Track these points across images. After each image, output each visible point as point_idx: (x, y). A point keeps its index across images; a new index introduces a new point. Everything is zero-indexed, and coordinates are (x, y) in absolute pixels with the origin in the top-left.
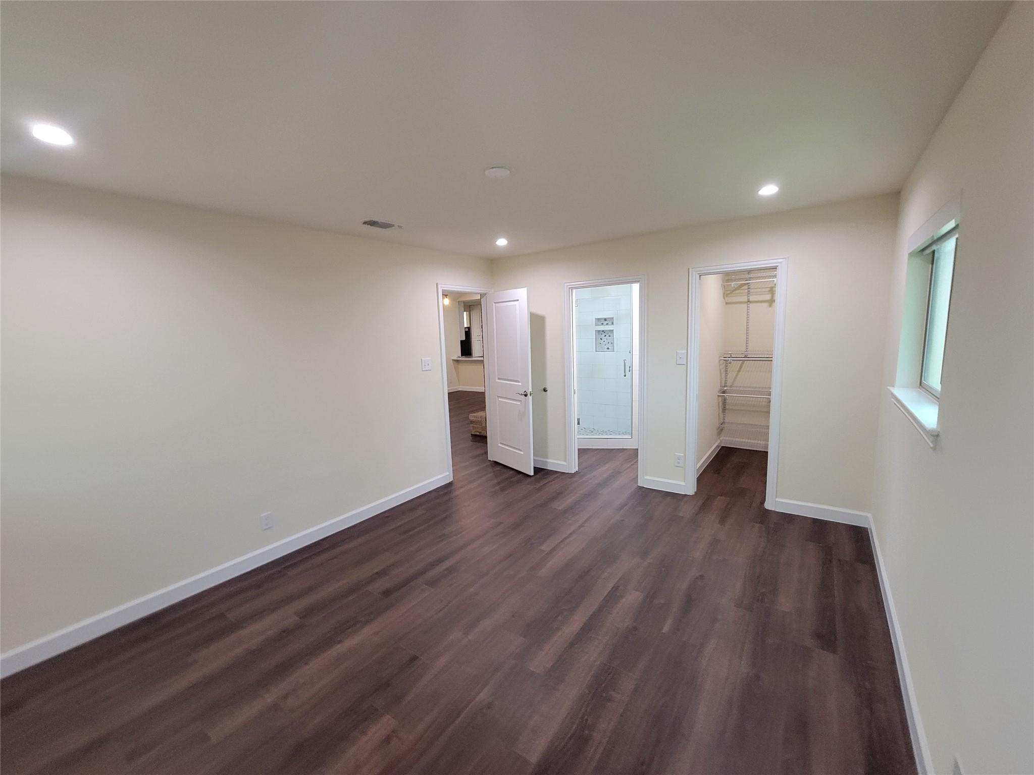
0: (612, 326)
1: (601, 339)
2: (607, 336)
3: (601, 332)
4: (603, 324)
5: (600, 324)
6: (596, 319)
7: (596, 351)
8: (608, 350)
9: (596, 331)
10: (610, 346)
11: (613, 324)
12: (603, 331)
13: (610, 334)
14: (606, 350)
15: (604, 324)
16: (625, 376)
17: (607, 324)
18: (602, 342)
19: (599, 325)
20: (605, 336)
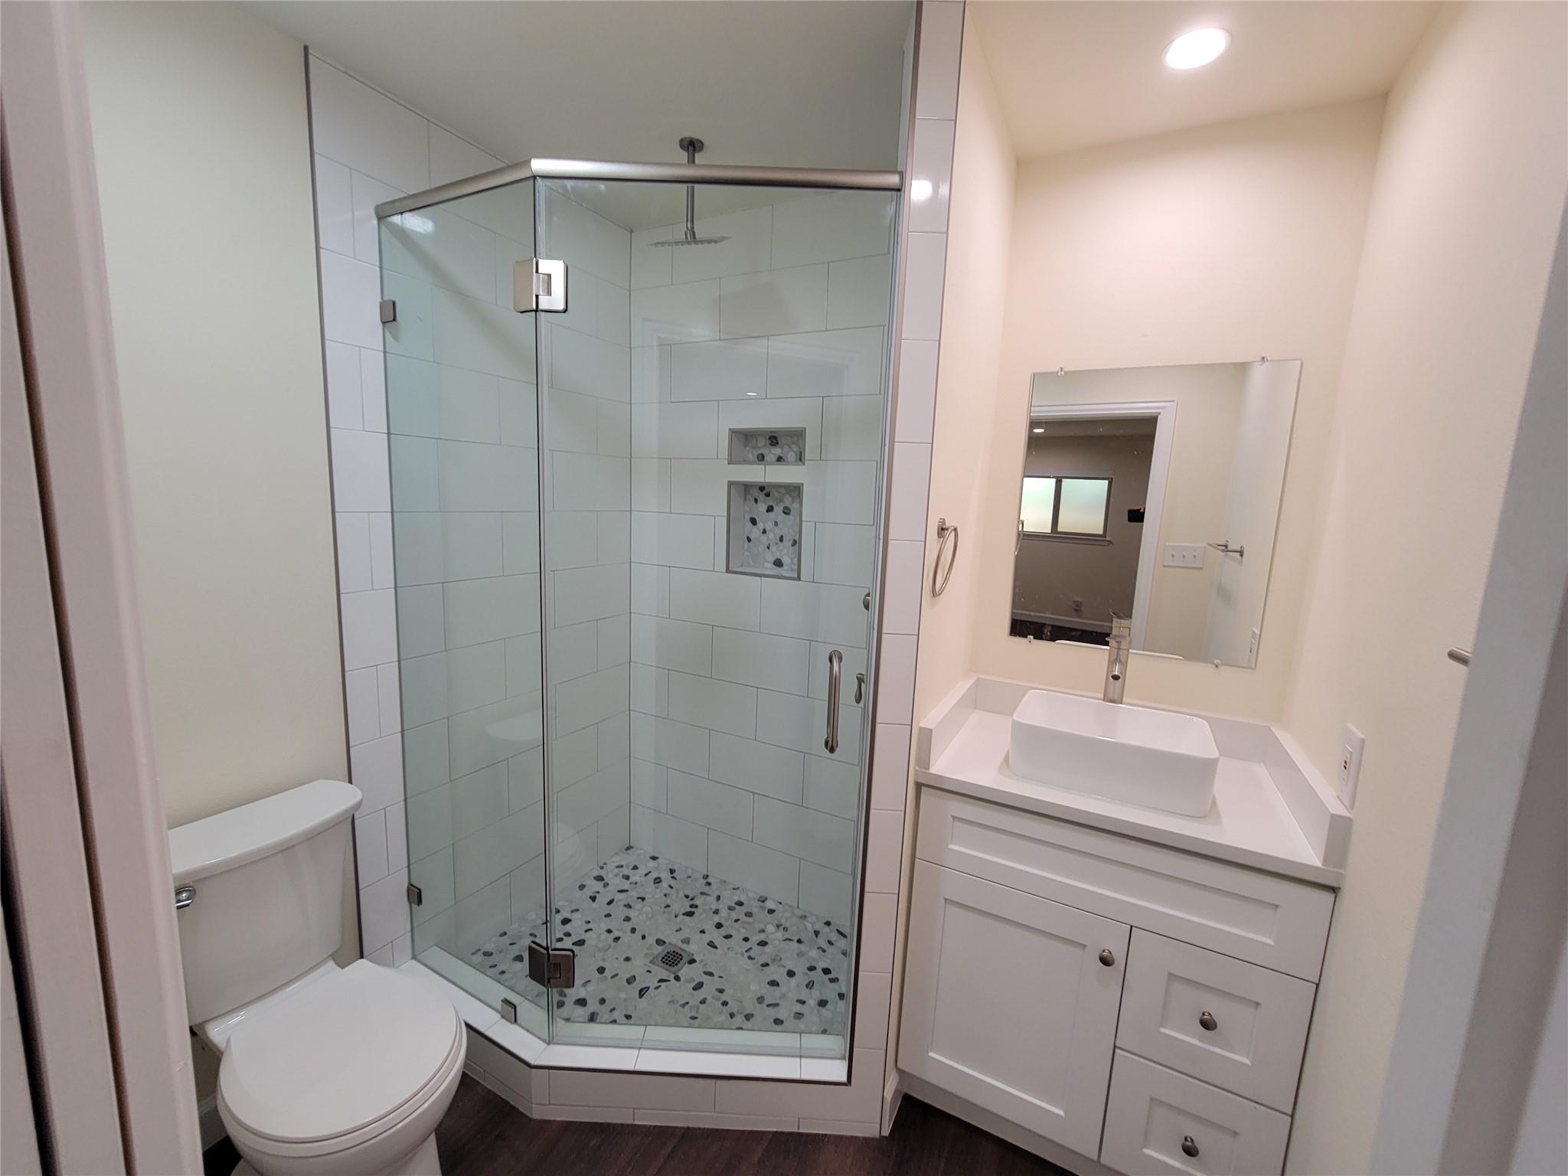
0: (799, 468)
1: (754, 521)
2: (778, 509)
3: (756, 493)
4: (761, 458)
5: (751, 457)
6: (734, 432)
7: (728, 571)
8: (777, 571)
9: (731, 484)
10: (786, 554)
11: (801, 459)
12: (762, 489)
13: (788, 501)
14: (769, 568)
15: (767, 458)
16: (831, 746)
17: (780, 459)
18: (755, 533)
19: (746, 462)
20: (770, 509)
